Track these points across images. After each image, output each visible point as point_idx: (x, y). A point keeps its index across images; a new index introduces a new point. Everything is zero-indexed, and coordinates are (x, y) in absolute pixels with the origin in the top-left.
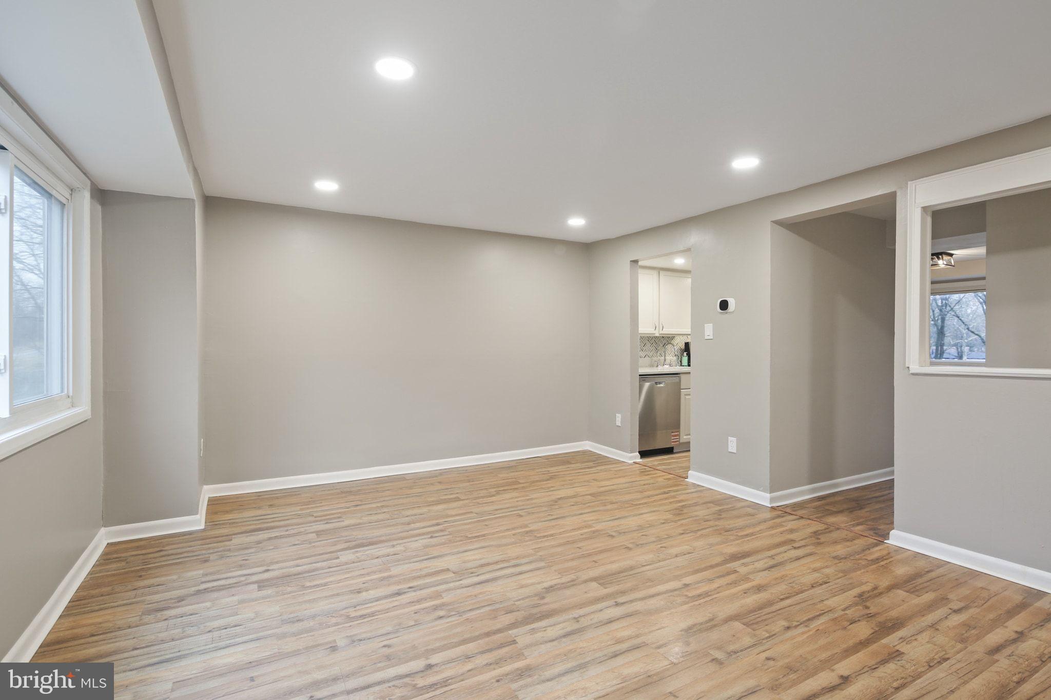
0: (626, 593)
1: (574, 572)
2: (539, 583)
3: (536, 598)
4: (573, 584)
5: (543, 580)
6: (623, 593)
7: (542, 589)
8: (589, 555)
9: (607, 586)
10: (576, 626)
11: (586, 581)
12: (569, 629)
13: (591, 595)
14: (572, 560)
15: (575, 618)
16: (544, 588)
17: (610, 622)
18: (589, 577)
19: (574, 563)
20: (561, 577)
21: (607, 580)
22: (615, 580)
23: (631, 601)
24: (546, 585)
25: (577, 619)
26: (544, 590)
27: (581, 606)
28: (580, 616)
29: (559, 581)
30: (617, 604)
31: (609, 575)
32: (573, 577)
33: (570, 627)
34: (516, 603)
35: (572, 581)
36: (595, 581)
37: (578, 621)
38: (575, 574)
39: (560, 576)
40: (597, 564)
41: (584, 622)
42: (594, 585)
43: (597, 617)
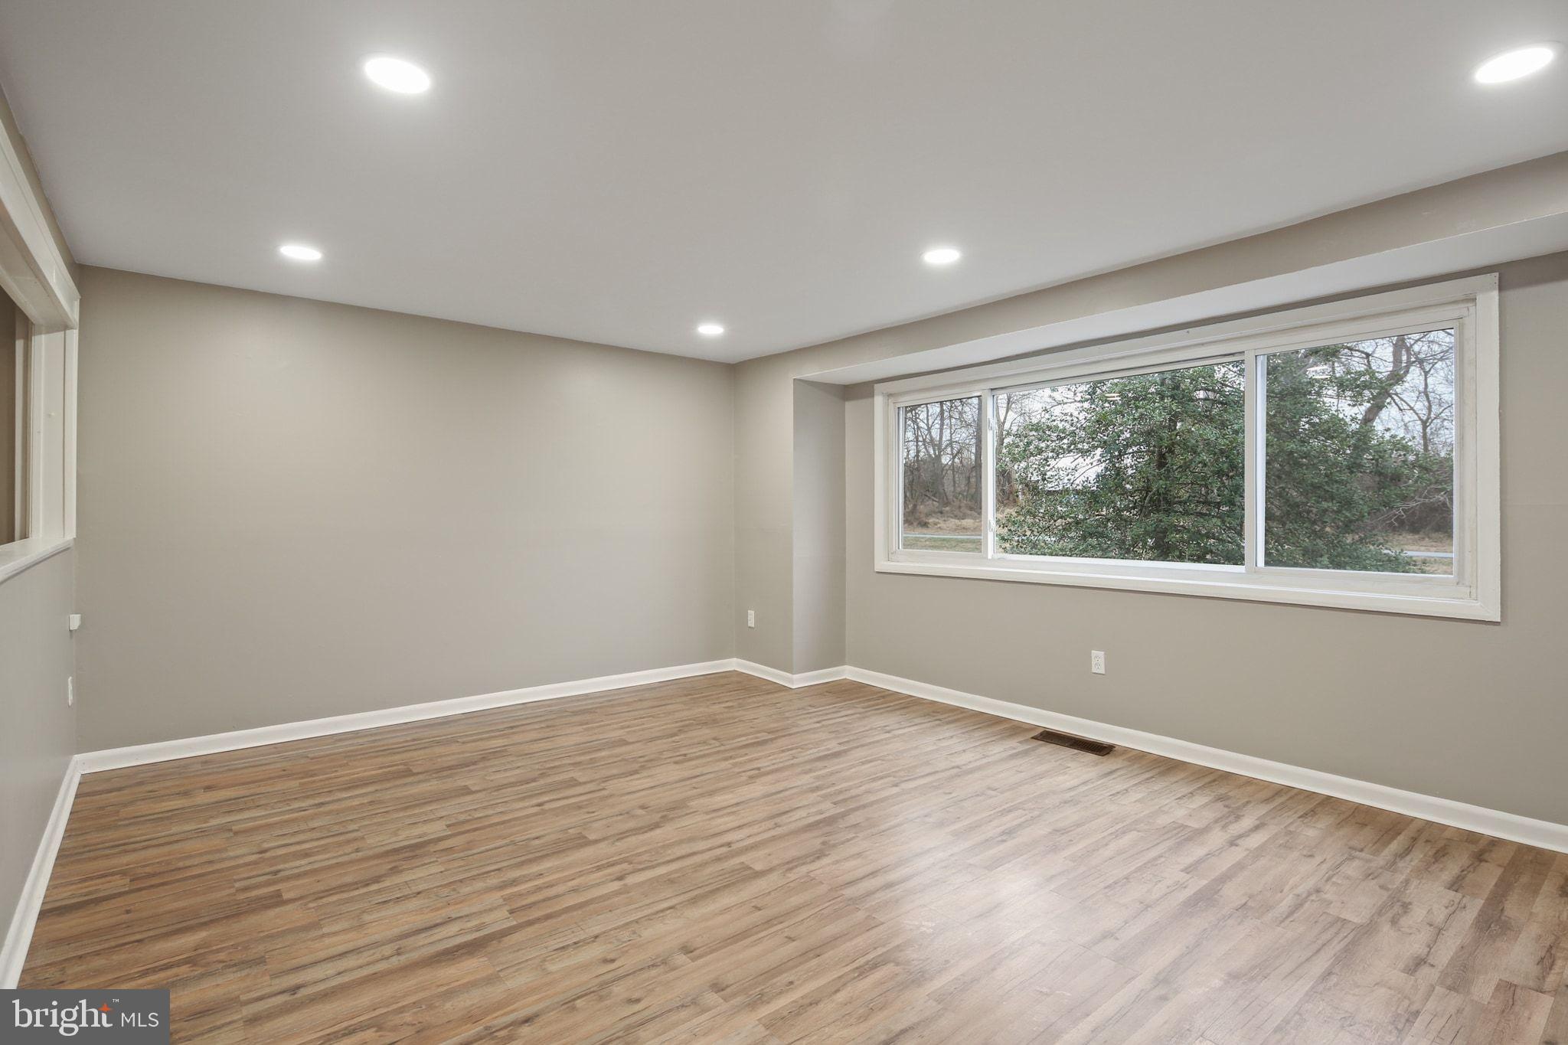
0: (714, 858)
1: (792, 885)
2: (837, 862)
3: (832, 842)
4: (791, 865)
5: (834, 867)
6: (718, 859)
7: (829, 854)
8: (769, 922)
9: (739, 867)
10: (778, 820)
11: (771, 870)
12: (784, 817)
13: (761, 853)
14: (798, 908)
15: (779, 826)
16: (827, 855)
17: (740, 827)
18: (766, 878)
19: (795, 900)
20: (808, 873)
21: (738, 876)
22: (727, 876)
23: (710, 849)
24: (825, 861)
25: (777, 825)
26: (827, 853)
27: (774, 839)
28: (774, 828)
29: (812, 867)
30: (729, 844)
31: (733, 883)
32: (792, 876)
33: (784, 819)
34: (854, 835)
35: (791, 869)
36: (757, 872)
37: (776, 824)
38: (788, 880)
39: (812, 875)
40: (753, 904)
41: (770, 824)
42: (758, 867)
43: (755, 829)
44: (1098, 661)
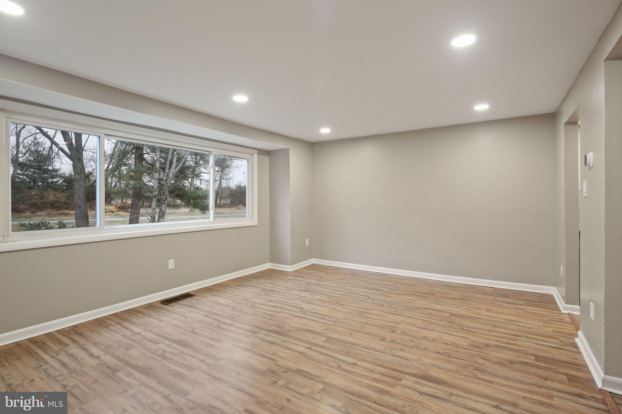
44: (171, 264)
